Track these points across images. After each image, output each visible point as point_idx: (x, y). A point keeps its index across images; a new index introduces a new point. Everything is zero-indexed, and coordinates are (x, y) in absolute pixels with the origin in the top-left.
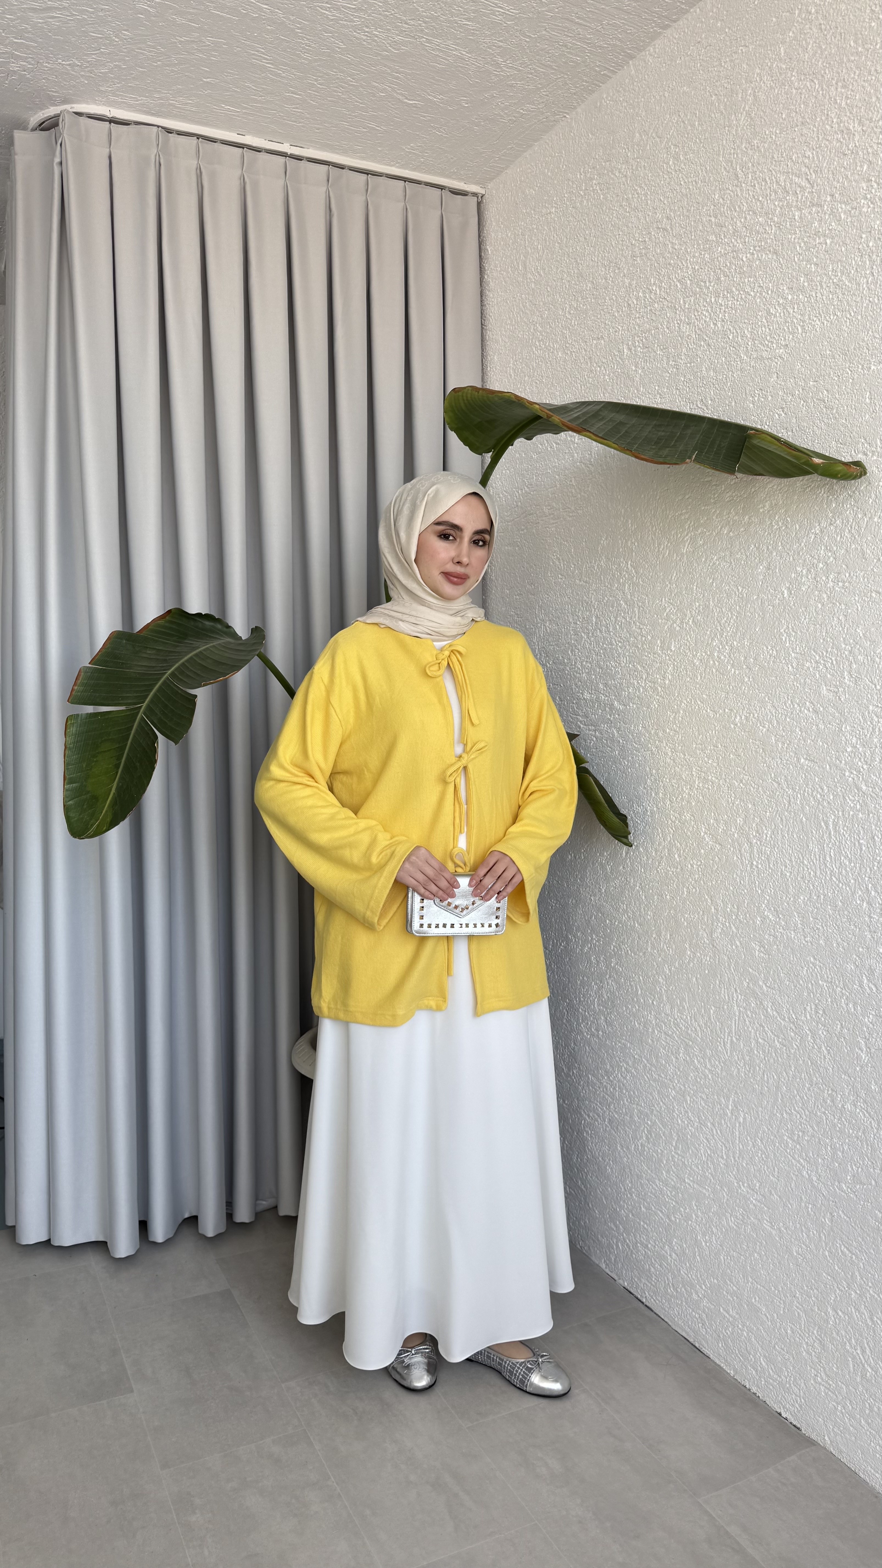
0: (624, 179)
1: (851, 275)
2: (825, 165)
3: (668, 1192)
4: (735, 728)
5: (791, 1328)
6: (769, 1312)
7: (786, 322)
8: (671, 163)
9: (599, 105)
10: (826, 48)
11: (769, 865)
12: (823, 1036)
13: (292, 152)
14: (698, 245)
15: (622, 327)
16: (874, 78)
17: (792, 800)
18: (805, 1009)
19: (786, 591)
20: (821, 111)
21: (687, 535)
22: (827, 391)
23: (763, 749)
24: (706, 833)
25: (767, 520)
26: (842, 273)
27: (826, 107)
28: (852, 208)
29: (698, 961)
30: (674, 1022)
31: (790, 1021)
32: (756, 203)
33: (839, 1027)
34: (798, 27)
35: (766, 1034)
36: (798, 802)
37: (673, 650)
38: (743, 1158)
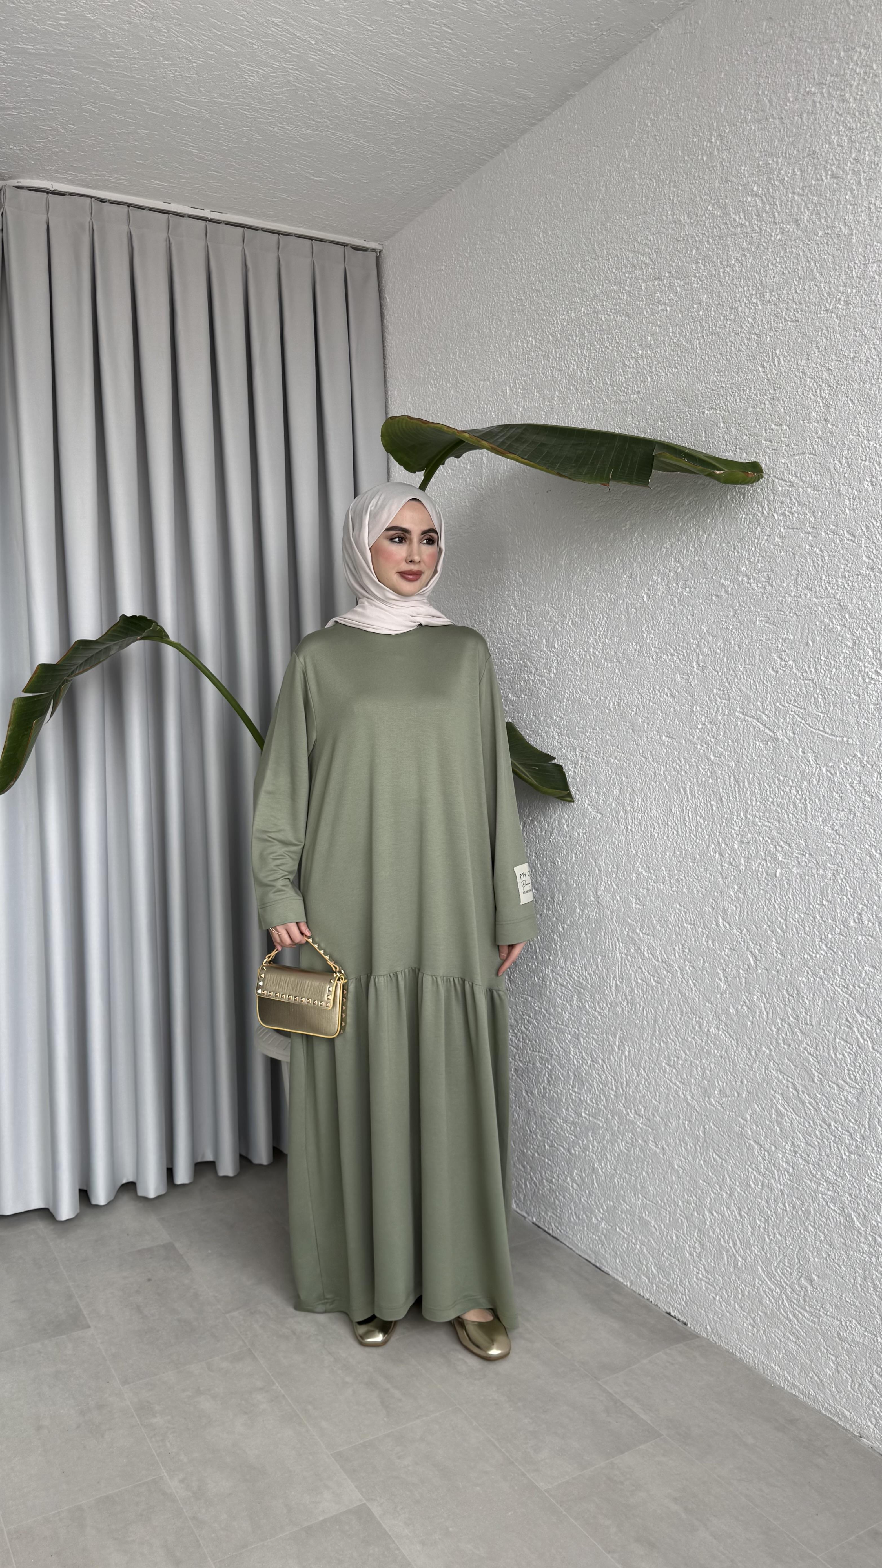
0: (502, 246)
1: (687, 337)
3: (568, 1128)
5: (676, 1234)
7: (638, 372)
8: (541, 236)
9: (479, 183)
10: (660, 154)
11: (641, 829)
13: (211, 217)
14: (566, 305)
15: (504, 372)
16: (697, 182)
17: (657, 771)
18: (674, 950)
19: (645, 596)
20: (659, 204)
21: (564, 549)
22: (672, 430)
23: (633, 732)
25: (628, 536)
26: (680, 335)
27: (662, 201)
28: (686, 284)
29: (586, 917)
30: (568, 974)
31: (662, 961)
32: (611, 274)
33: (702, 962)
34: (638, 136)
35: (644, 975)
36: (663, 775)
37: (556, 647)
38: (630, 1087)
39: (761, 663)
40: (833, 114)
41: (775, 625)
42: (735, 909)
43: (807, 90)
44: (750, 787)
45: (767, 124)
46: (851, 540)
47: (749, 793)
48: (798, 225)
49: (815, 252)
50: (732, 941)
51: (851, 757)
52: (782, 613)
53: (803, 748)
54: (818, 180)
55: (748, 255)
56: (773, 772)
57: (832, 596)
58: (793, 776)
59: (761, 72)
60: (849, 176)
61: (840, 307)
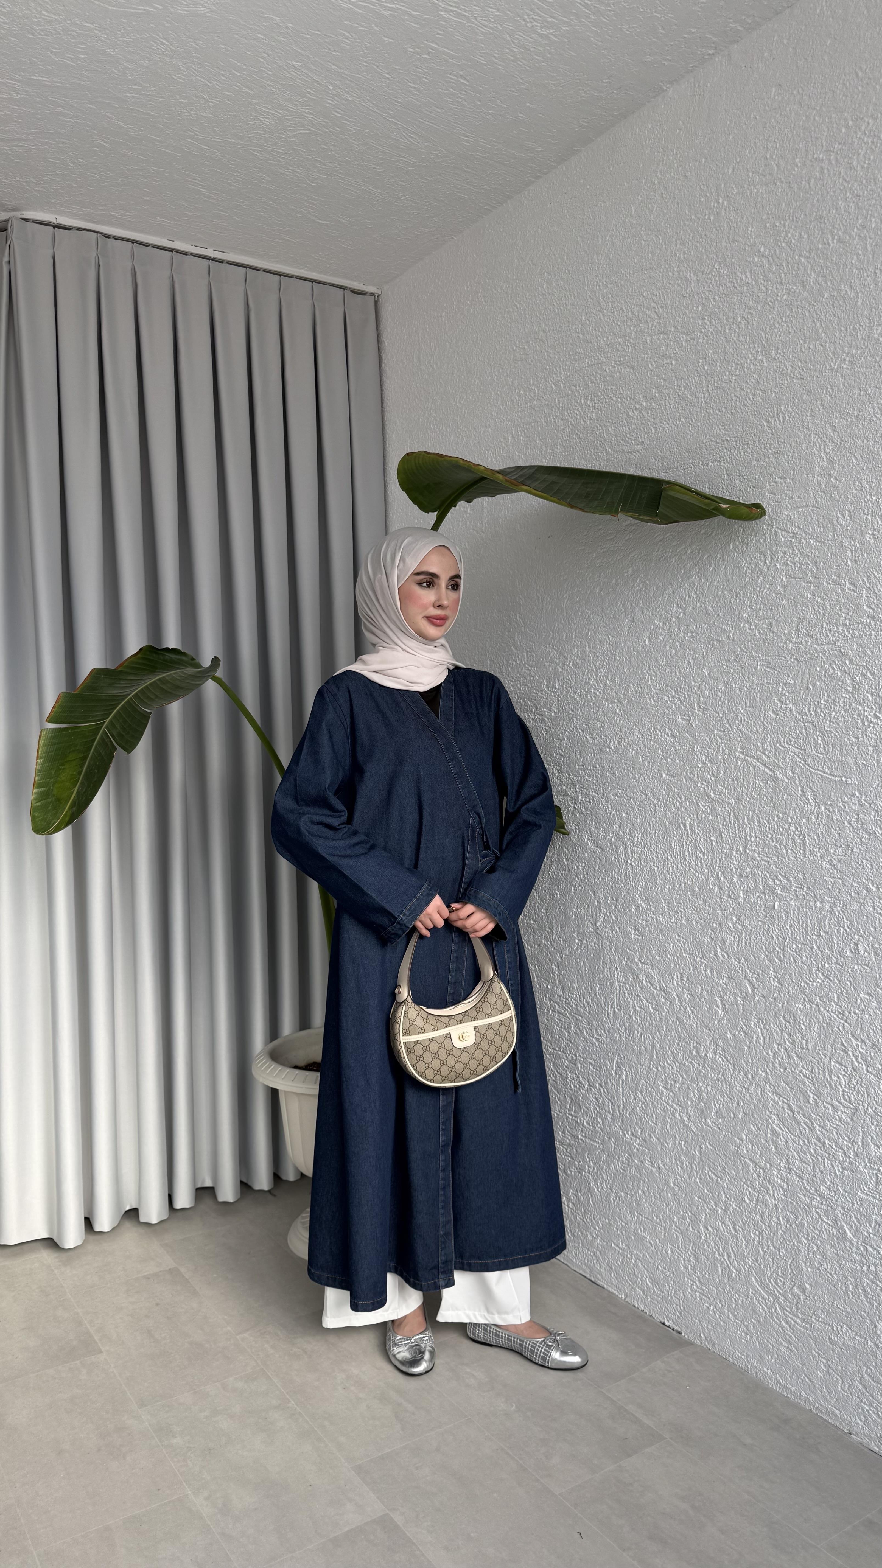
0: (505, 296)
1: (692, 390)
2: (669, 302)
3: (564, 1150)
4: (610, 751)
5: (671, 1249)
6: (652, 1239)
7: (642, 424)
8: (545, 286)
9: (482, 232)
10: (667, 212)
11: (641, 863)
12: (688, 999)
13: (215, 256)
14: (569, 355)
15: (507, 418)
16: (704, 240)
17: (657, 808)
18: (673, 978)
19: (647, 640)
20: (665, 261)
21: (566, 592)
23: (633, 767)
24: (588, 839)
25: (630, 582)
26: (685, 389)
27: (669, 258)
28: (691, 339)
29: (584, 947)
30: (565, 1001)
31: (661, 989)
32: (616, 327)
33: (700, 990)
34: (645, 193)
35: (642, 1002)
36: (662, 809)
37: (557, 687)
38: (627, 1110)
39: (762, 705)
40: (841, 181)
41: (776, 670)
42: (733, 939)
43: (815, 156)
44: (749, 824)
45: (775, 188)
46: (853, 590)
47: (748, 829)
48: (804, 287)
49: (821, 313)
50: (730, 970)
51: (849, 796)
52: (783, 658)
53: (802, 787)
54: (825, 244)
55: (754, 313)
56: (771, 808)
57: (833, 643)
58: (792, 813)
59: (769, 136)
60: (855, 243)
61: (845, 366)
